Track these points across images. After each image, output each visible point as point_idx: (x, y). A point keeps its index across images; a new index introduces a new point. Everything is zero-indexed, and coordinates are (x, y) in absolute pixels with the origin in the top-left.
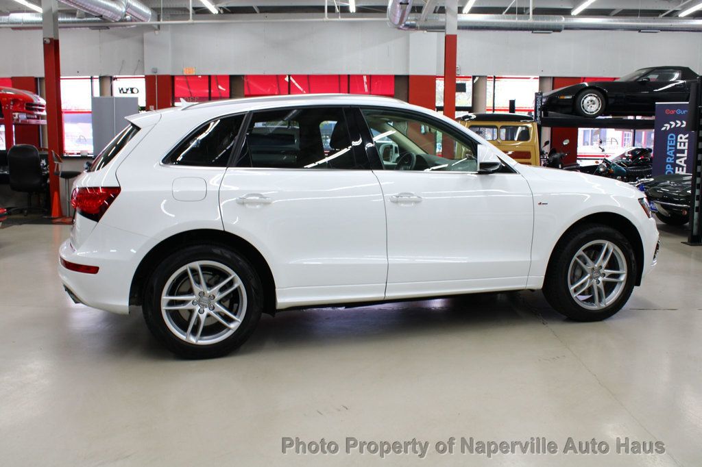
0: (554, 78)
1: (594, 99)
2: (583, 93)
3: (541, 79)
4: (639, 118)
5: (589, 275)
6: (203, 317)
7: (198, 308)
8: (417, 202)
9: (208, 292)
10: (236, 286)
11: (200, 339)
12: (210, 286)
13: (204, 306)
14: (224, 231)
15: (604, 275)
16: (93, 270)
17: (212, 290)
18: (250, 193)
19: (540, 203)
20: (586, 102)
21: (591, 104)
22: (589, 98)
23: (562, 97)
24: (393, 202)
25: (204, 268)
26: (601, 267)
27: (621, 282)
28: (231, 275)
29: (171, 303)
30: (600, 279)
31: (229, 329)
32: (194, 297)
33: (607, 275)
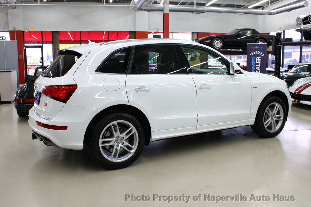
0: (198, 33)
1: (218, 42)
2: (214, 40)
3: (193, 33)
4: (232, 50)
5: (270, 118)
6: (119, 148)
7: (116, 144)
8: (208, 88)
9: (121, 136)
10: (133, 132)
11: (117, 160)
12: (121, 133)
13: (119, 143)
14: (129, 106)
15: (275, 117)
16: (65, 128)
17: (122, 135)
18: (140, 86)
19: (254, 87)
20: (215, 43)
21: (218, 44)
22: (217, 42)
23: (205, 41)
24: (200, 89)
25: (118, 124)
26: (274, 114)
27: (281, 120)
28: (131, 127)
29: (104, 142)
30: (274, 119)
31: (131, 153)
32: (115, 138)
33: (277, 117)
